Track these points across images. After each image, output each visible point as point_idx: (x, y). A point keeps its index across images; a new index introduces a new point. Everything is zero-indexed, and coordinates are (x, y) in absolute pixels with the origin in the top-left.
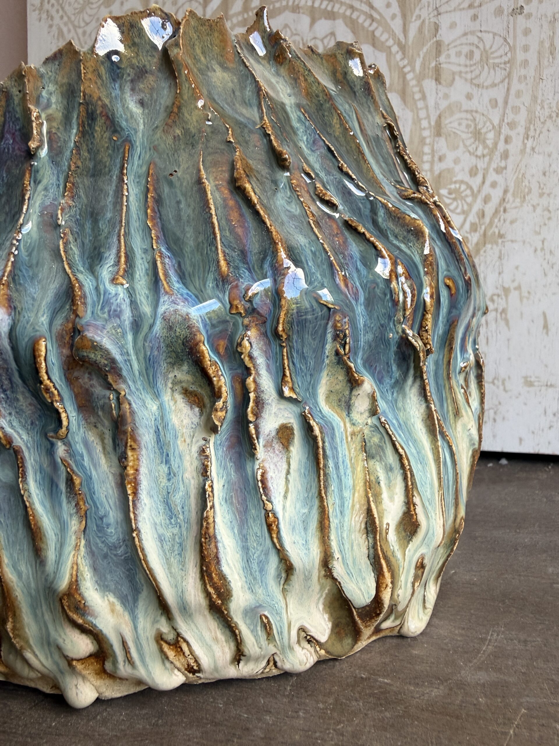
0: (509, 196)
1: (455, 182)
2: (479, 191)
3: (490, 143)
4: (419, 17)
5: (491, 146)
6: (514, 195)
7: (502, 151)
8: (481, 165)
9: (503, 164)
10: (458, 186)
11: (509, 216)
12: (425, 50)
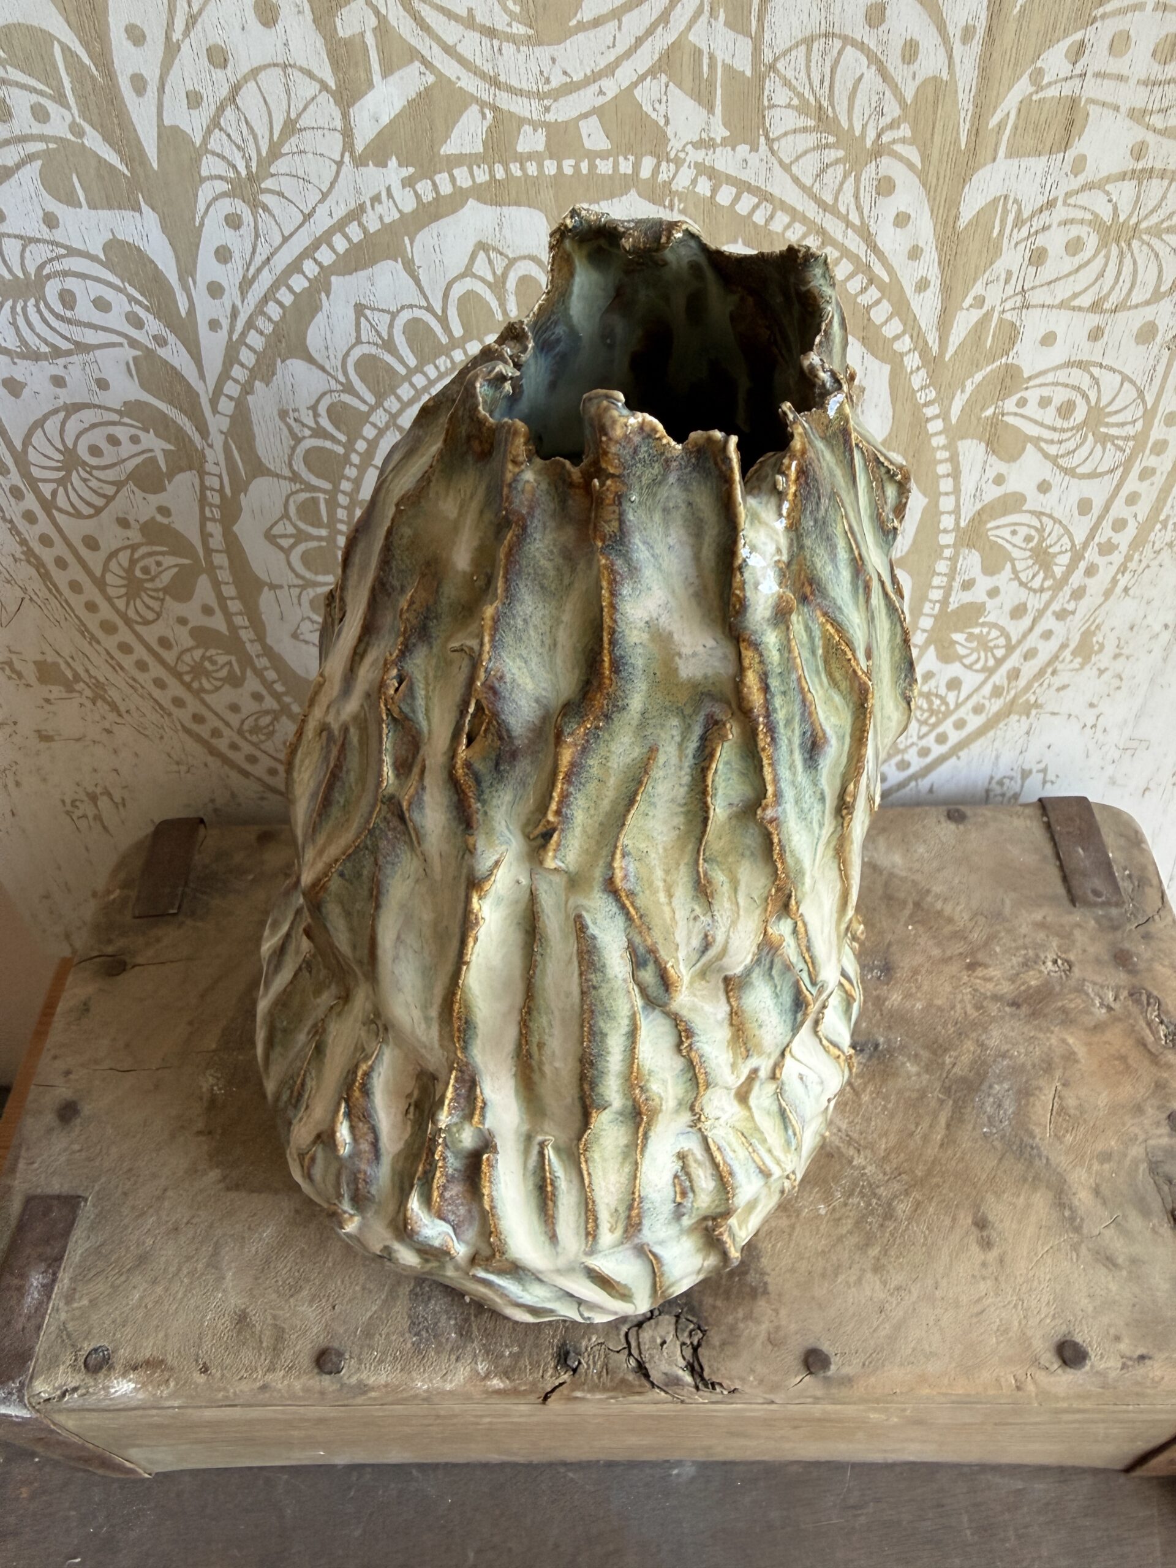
0: (1067, 654)
1: (983, 625)
2: (1019, 642)
3: (1058, 571)
4: (980, 301)
5: (1058, 576)
6: (1074, 654)
7: (1075, 586)
8: (1035, 603)
9: (1071, 607)
10: (985, 630)
11: (1057, 681)
12: (978, 377)
